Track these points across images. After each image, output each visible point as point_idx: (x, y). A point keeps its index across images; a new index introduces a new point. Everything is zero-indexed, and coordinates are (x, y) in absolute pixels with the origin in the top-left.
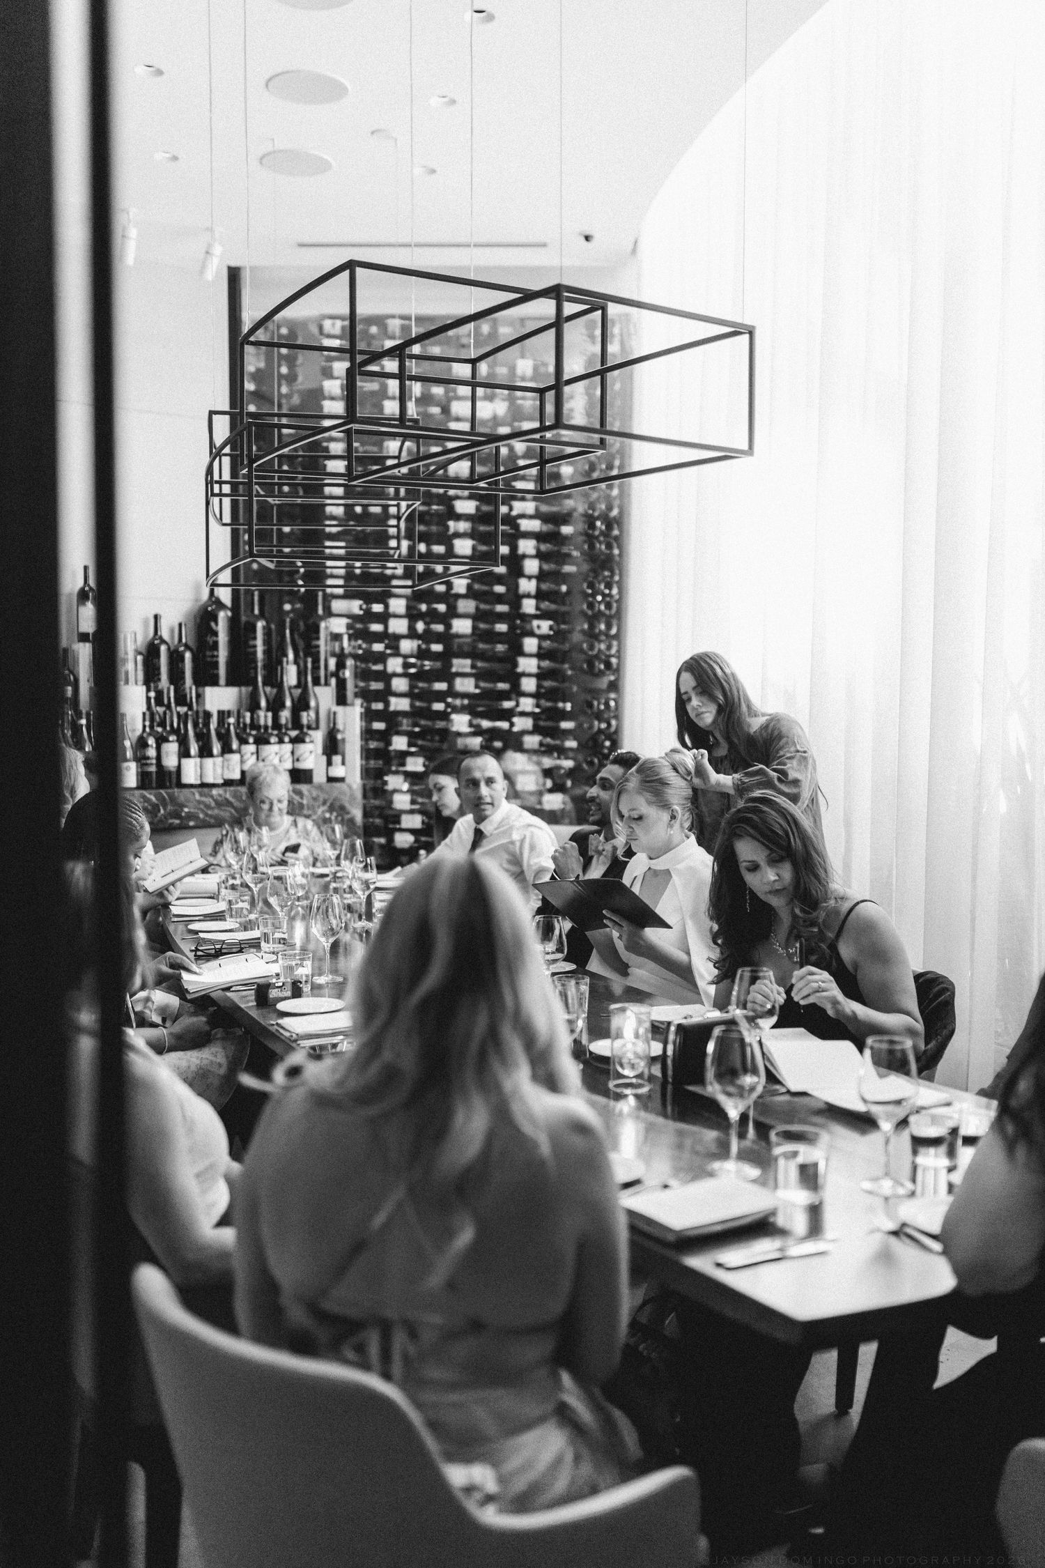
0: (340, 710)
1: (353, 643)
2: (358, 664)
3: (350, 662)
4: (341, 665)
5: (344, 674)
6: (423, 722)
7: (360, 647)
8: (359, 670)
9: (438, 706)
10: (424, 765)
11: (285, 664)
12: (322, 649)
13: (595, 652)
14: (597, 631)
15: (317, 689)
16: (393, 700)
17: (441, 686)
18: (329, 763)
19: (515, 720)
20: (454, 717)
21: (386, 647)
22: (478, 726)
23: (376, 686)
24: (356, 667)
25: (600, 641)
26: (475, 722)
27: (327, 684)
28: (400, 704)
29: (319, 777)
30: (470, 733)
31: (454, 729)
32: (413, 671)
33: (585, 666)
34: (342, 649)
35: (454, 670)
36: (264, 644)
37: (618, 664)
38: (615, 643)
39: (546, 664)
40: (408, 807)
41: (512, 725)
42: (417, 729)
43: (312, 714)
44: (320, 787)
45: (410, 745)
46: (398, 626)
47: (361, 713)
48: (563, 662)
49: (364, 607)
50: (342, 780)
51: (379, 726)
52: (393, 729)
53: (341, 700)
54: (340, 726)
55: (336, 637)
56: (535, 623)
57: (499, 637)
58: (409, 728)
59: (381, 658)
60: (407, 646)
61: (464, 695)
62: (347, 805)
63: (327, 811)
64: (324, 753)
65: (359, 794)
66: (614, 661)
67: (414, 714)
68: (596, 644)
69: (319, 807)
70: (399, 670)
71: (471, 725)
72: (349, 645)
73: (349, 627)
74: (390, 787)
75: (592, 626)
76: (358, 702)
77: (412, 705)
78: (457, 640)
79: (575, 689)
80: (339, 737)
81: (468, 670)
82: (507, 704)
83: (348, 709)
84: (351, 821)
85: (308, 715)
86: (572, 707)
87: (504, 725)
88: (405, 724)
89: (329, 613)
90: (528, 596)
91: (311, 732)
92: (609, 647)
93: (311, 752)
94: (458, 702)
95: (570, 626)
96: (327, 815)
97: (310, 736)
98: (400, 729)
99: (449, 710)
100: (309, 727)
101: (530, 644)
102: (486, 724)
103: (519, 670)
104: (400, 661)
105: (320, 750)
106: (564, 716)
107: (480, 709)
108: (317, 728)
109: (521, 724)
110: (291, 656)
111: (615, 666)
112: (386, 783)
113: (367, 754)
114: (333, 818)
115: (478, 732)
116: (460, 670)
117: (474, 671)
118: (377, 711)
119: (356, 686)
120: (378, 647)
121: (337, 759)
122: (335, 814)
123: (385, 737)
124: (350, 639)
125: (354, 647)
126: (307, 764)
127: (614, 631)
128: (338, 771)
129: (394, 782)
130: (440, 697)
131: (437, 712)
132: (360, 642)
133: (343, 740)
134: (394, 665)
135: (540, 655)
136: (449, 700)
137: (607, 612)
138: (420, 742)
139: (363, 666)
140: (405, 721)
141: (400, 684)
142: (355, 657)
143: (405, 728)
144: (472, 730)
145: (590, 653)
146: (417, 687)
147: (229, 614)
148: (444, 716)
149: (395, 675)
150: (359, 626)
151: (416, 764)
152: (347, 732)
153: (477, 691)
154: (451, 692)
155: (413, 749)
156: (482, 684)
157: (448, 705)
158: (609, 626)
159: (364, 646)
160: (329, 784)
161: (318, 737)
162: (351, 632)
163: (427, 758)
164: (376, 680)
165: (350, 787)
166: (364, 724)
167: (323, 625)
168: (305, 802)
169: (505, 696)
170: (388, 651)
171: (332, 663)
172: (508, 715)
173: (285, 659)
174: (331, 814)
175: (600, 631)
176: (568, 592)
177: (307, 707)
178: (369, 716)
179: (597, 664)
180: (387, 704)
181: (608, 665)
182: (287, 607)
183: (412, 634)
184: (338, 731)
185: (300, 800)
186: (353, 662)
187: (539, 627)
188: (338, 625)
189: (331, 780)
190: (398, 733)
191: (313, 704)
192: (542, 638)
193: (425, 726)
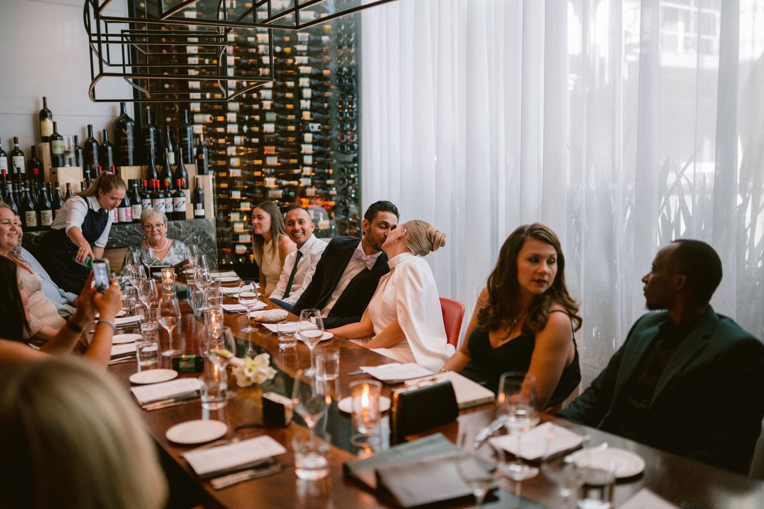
0: (200, 177)
1: (207, 139)
2: (210, 151)
3: (205, 150)
4: (200, 152)
5: (202, 156)
6: (249, 183)
7: (211, 141)
8: (210, 154)
9: (257, 174)
10: (251, 207)
11: (167, 152)
12: (189, 143)
13: (345, 140)
14: (345, 129)
15: (186, 166)
16: (231, 171)
17: (258, 162)
18: (195, 208)
19: (301, 180)
20: (267, 179)
21: (226, 141)
22: (281, 184)
23: (221, 163)
24: (209, 153)
25: (347, 135)
26: (279, 181)
27: (192, 163)
28: (235, 173)
29: (190, 216)
30: (276, 188)
31: (267, 186)
32: (242, 154)
33: (339, 149)
34: (200, 142)
35: (265, 153)
36: (155, 141)
37: (358, 147)
38: (356, 136)
39: (317, 148)
40: (242, 231)
41: (300, 182)
42: (246, 187)
43: (184, 180)
44: (190, 222)
45: (242, 196)
46: (233, 129)
47: (213, 179)
48: (327, 146)
49: (213, 118)
50: (203, 217)
51: (224, 185)
52: (232, 187)
53: (201, 171)
54: (201, 186)
55: (198, 136)
56: (310, 125)
57: (291, 134)
58: (241, 186)
59: (224, 147)
60: (238, 140)
61: (271, 167)
62: (207, 232)
63: (195, 235)
64: (192, 202)
65: (213, 225)
66: (356, 145)
67: (244, 178)
68: (345, 136)
69: (190, 233)
70: (234, 154)
71: (276, 183)
72: (204, 140)
73: (204, 130)
74: (232, 220)
75: (342, 126)
76: (211, 173)
77: (242, 174)
78: (266, 136)
79: (335, 161)
80: (200, 193)
81: (273, 152)
82: (296, 171)
83: (205, 176)
84: (210, 240)
85: (182, 181)
86: (333, 172)
87: (295, 183)
88: (239, 184)
89: (192, 122)
90: (306, 110)
91: (183, 190)
92: (352, 138)
93: (184, 202)
94: (268, 171)
95: (330, 126)
96: (195, 237)
97: (183, 193)
98: (236, 187)
99: (263, 175)
100: (182, 188)
101: (308, 137)
102: (285, 183)
103: (302, 152)
104: (234, 148)
105: (189, 201)
106: (329, 176)
107: (281, 174)
108: (187, 188)
109: (304, 182)
110: (171, 147)
111: (356, 148)
112: (229, 218)
113: (218, 201)
114: (198, 239)
115: (281, 187)
116: (269, 153)
117: (277, 153)
118: (223, 177)
119: (209, 164)
120: (221, 141)
121: (200, 205)
122: (199, 236)
123: (228, 191)
124: (204, 137)
125: (208, 142)
126: (183, 208)
127: (355, 129)
128: (201, 212)
129: (234, 217)
130: (259, 168)
131: (258, 177)
132: (211, 138)
133: (203, 195)
134: (231, 150)
135: (314, 143)
136: (263, 170)
137: (351, 118)
138: (248, 194)
139: (213, 151)
140: (238, 182)
141: (235, 162)
142: (208, 147)
143: (239, 186)
144: (277, 186)
145: (341, 141)
146: (245, 163)
147: (133, 124)
148: (261, 179)
149: (232, 156)
150: (210, 129)
151: (246, 206)
152: (205, 189)
153: (279, 164)
154: (264, 165)
155: (244, 198)
156: (282, 160)
157: (263, 173)
158: (352, 126)
159: (214, 140)
160: (196, 220)
161: (188, 193)
162: (206, 132)
163: (252, 203)
164: (221, 160)
165: (208, 221)
166: (215, 185)
167: (189, 129)
168: (181, 231)
169: (296, 166)
170: (228, 143)
171: (195, 150)
172: (297, 177)
173: (167, 149)
174: (197, 237)
175: (347, 128)
176: (329, 108)
177: (181, 176)
178: (218, 180)
179: (346, 147)
180: (228, 173)
181: (352, 148)
182: (169, 119)
183: (241, 133)
184: (200, 189)
185: (179, 230)
186: (206, 149)
187: (313, 127)
188: (198, 129)
189: (196, 217)
190: (236, 189)
191: (184, 174)
192: (315, 133)
193: (250, 184)
